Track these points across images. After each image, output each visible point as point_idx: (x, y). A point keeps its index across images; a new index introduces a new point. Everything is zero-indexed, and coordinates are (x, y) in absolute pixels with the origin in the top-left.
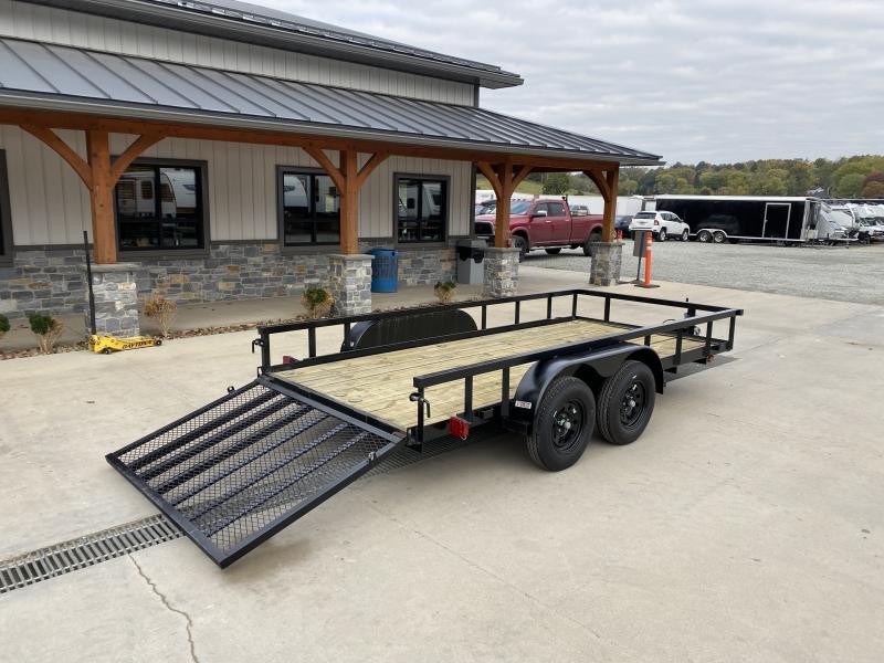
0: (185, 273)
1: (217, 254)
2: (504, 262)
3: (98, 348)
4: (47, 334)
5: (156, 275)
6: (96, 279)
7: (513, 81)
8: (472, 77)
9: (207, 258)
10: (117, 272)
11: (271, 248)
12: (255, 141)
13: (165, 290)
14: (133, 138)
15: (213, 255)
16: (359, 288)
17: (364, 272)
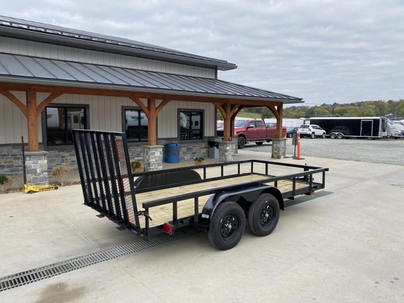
2: (228, 148)
3: (26, 191)
4: (4, 184)
5: (64, 157)
6: (28, 158)
7: (232, 67)
8: (214, 66)
10: (38, 155)
12: (106, 95)
13: (68, 164)
14: (48, 95)
16: (156, 161)
17: (159, 154)
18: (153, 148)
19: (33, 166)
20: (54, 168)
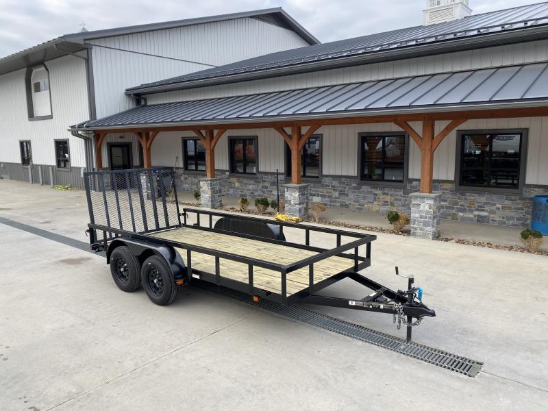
0: (392, 195)
1: (411, 187)
6: (286, 190)
10: (293, 188)
11: (449, 186)
13: (380, 203)
15: (408, 187)
16: (421, 217)
17: (427, 207)
19: (289, 198)
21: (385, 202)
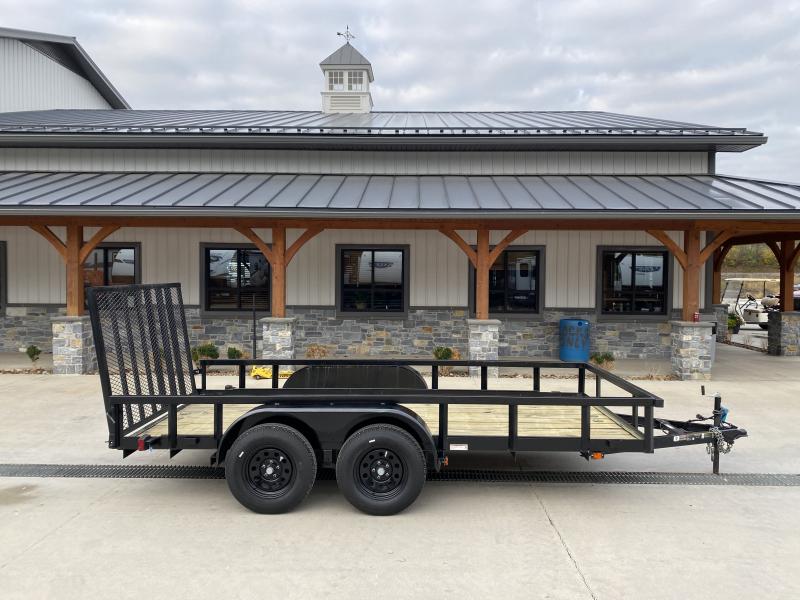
0: (388, 330)
1: (414, 317)
2: (685, 338)
5: (365, 331)
6: (265, 327)
7: (756, 140)
9: (405, 319)
10: (279, 323)
11: (461, 313)
13: (372, 342)
15: (410, 318)
16: (484, 350)
17: (490, 337)
18: (477, 325)
19: (271, 340)
20: (350, 347)
21: (378, 339)
